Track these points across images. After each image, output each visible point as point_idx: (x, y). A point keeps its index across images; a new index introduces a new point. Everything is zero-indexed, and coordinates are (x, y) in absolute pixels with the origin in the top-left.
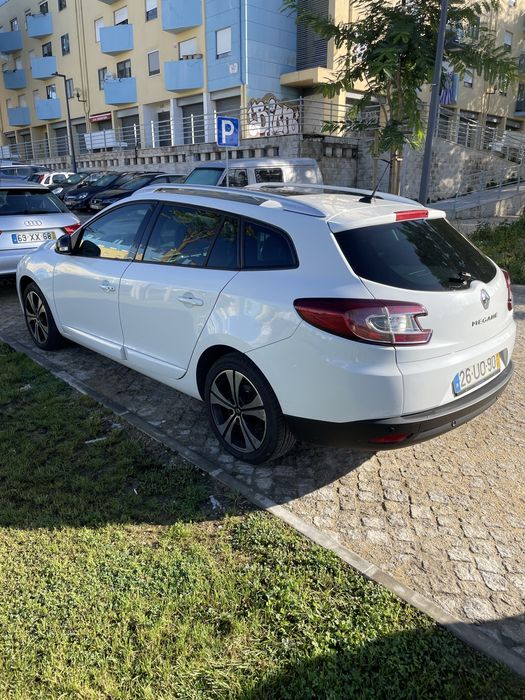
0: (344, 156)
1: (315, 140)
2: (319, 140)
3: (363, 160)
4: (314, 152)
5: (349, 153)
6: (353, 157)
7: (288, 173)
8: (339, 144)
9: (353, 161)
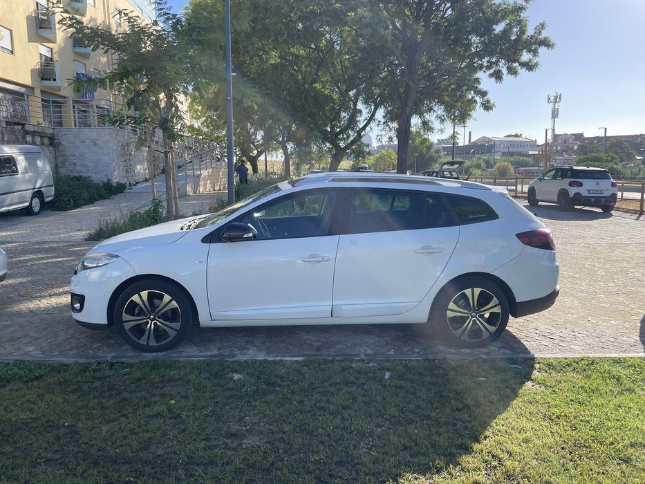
0: (42, 144)
1: (16, 127)
2: (20, 127)
3: (61, 148)
4: (17, 139)
5: (46, 141)
6: (51, 144)
7: (21, 162)
8: (38, 132)
9: (51, 148)
